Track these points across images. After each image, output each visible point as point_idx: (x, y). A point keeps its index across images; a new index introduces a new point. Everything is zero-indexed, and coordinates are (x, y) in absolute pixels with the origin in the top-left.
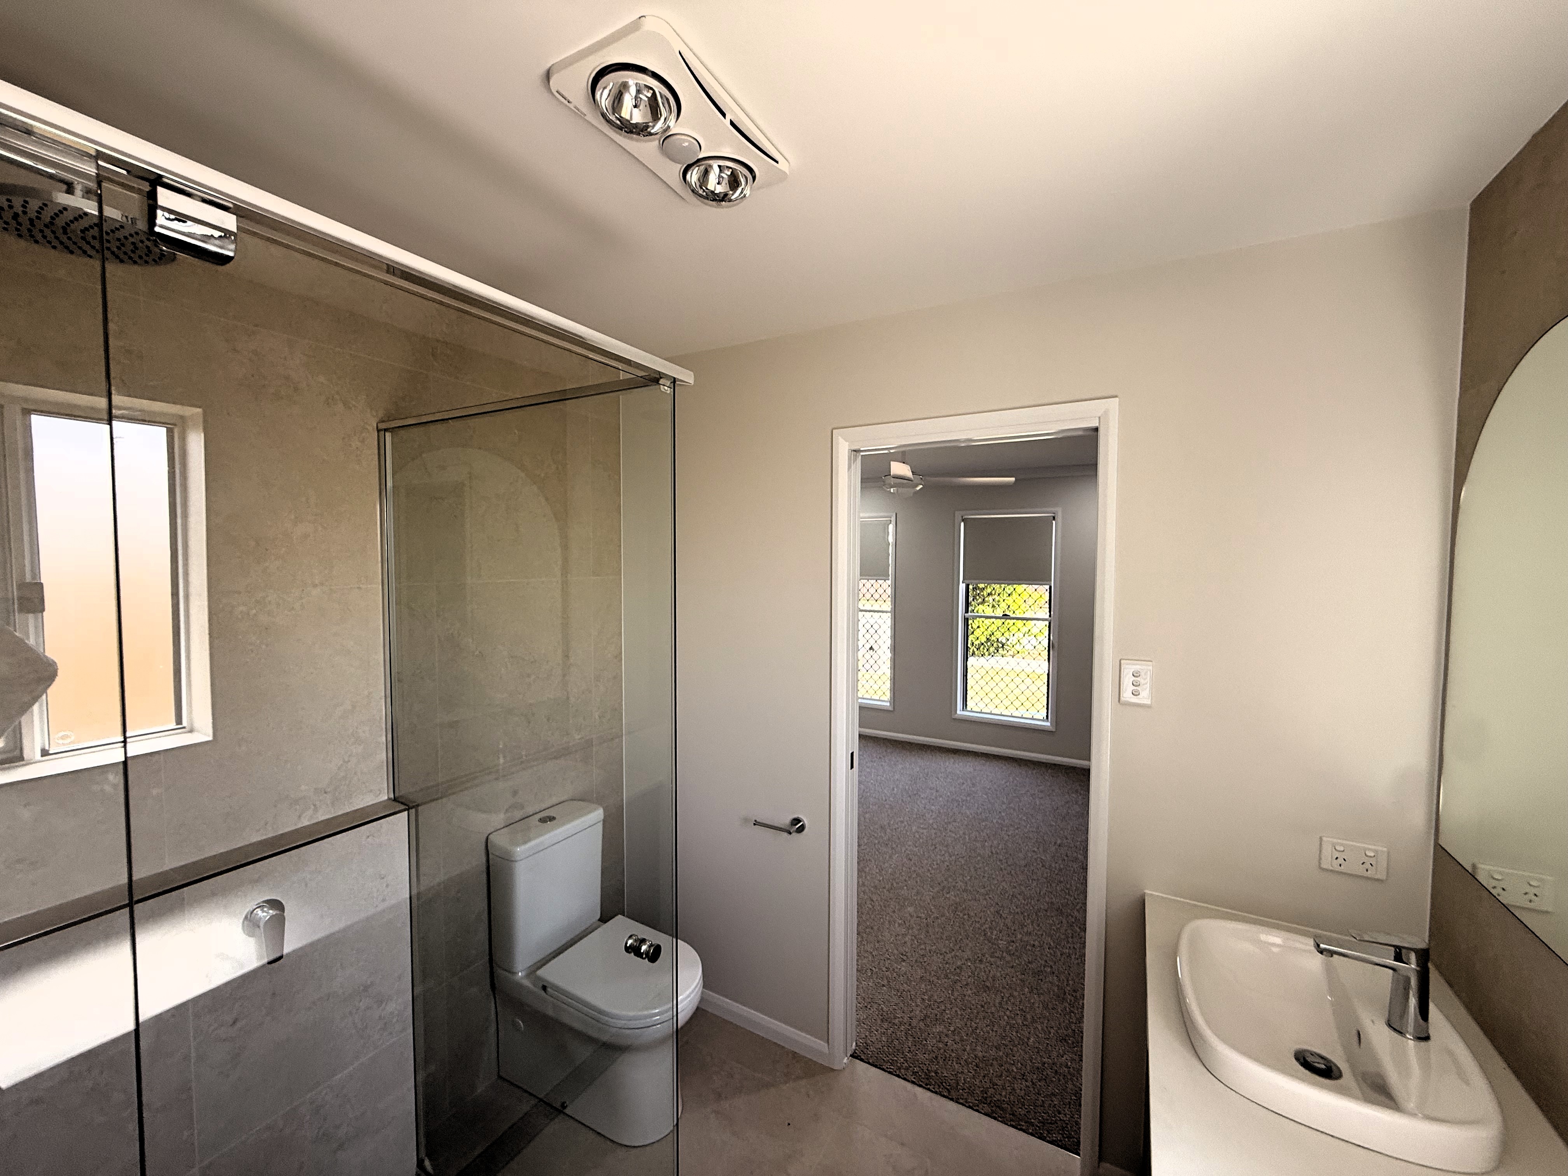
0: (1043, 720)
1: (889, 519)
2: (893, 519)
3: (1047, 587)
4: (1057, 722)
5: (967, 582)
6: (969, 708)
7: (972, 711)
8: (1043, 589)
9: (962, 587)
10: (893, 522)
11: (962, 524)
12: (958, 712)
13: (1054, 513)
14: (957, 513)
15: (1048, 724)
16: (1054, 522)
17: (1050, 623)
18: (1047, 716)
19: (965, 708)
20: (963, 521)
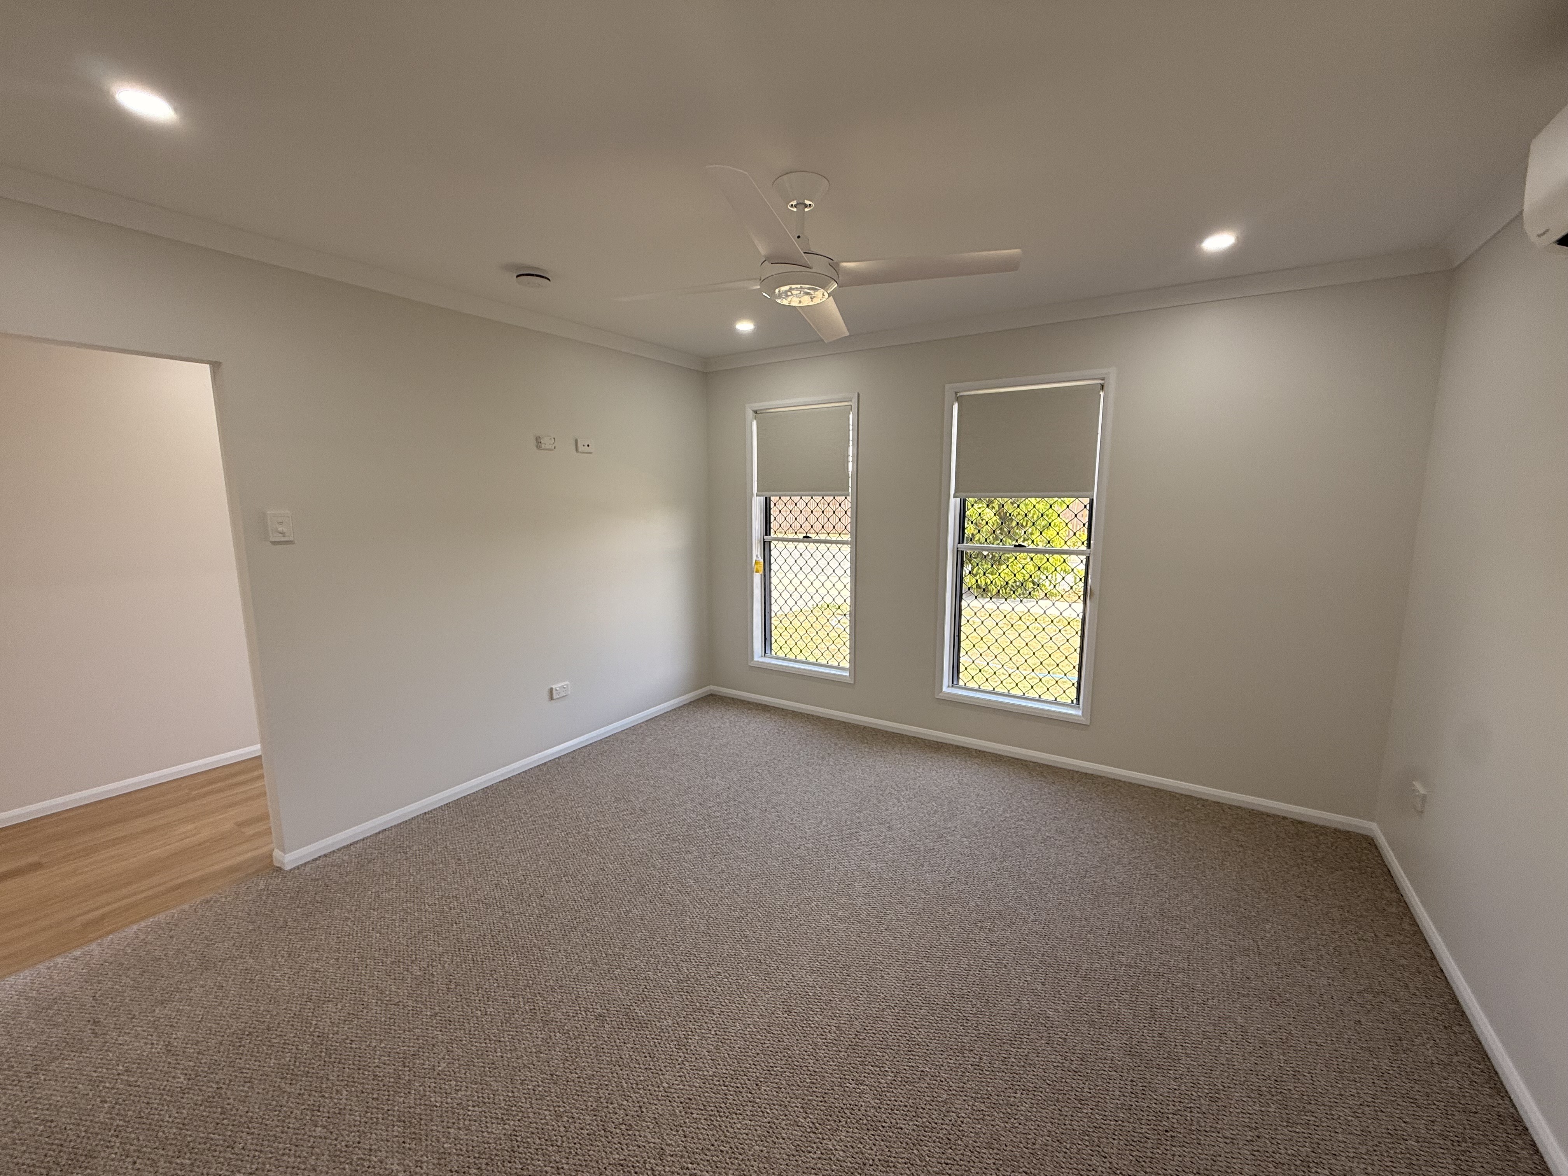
0: (1071, 705)
1: (849, 403)
2: (854, 403)
3: (1086, 501)
4: (1093, 710)
5: (963, 495)
6: (961, 683)
7: (965, 688)
8: (1079, 505)
9: (954, 504)
10: (855, 408)
11: (956, 407)
12: (945, 689)
13: (1103, 379)
14: (947, 386)
15: (1079, 713)
16: (1102, 394)
17: (1088, 559)
18: (1078, 698)
19: (955, 682)
20: (957, 399)
